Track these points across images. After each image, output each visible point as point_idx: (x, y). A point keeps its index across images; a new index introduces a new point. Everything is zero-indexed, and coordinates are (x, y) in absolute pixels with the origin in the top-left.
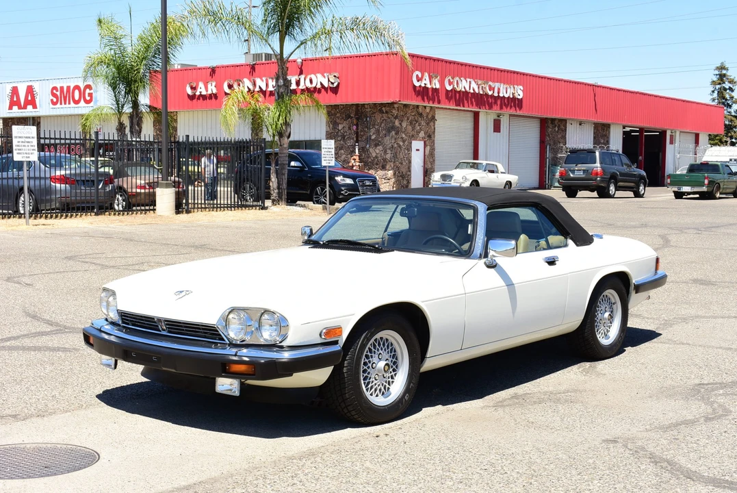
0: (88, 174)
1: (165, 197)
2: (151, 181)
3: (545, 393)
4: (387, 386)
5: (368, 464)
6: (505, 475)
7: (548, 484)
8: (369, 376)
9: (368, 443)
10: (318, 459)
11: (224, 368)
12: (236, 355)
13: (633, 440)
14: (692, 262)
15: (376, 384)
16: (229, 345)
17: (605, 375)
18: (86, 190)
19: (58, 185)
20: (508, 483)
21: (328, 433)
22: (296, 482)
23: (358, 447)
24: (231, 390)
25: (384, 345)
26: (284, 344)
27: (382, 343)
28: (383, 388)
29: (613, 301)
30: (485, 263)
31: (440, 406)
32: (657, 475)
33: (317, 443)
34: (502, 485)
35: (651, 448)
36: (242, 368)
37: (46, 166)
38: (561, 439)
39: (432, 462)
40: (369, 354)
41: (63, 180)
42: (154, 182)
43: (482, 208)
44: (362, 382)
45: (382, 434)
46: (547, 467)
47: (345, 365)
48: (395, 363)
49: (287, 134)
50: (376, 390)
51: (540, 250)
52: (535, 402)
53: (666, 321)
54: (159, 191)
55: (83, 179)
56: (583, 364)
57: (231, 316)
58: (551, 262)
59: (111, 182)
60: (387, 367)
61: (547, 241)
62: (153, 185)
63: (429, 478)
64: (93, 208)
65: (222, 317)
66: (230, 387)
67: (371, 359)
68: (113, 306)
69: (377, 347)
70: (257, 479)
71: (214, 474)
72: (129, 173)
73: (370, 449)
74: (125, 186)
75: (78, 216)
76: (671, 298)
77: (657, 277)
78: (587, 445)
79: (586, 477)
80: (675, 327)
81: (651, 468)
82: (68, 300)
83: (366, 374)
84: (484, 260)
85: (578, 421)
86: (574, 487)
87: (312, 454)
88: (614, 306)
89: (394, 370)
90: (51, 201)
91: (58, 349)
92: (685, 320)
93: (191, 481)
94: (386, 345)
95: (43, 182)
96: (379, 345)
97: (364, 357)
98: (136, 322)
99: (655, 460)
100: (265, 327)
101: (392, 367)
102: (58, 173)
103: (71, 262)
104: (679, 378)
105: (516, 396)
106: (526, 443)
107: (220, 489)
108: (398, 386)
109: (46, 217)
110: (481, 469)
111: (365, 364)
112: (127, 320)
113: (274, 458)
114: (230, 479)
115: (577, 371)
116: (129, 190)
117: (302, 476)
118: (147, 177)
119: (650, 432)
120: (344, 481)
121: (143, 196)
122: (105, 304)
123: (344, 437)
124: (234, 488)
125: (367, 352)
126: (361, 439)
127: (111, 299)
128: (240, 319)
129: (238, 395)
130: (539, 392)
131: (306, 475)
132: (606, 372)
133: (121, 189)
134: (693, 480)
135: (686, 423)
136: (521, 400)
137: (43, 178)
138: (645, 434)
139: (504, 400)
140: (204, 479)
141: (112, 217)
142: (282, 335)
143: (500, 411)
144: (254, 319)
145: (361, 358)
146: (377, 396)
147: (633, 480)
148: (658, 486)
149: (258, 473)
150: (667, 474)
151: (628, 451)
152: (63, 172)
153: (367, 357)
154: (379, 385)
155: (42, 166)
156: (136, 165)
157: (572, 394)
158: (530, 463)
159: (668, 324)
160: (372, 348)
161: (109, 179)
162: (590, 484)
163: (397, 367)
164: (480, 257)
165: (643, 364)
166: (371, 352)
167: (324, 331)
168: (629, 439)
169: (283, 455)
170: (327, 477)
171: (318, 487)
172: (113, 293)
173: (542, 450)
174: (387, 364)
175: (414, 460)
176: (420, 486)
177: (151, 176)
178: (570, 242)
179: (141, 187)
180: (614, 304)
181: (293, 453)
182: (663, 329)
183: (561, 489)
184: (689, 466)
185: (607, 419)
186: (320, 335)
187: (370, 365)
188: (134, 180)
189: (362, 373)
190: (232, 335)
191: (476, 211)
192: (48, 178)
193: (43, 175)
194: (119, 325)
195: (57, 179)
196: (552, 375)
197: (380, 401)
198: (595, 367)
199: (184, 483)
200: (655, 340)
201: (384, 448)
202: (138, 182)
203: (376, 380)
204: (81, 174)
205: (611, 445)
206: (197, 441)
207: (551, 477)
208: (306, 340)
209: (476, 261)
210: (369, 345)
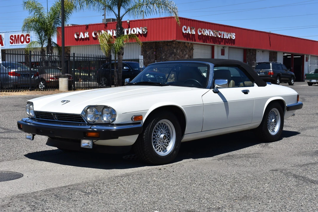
0: (26, 71)
1: (63, 82)
2: (57, 75)
3: (243, 155)
4: (165, 147)
5: (155, 179)
6: (222, 182)
7: (243, 185)
8: (156, 141)
9: (155, 172)
10: (130, 177)
11: (85, 135)
12: (90, 128)
13: (285, 170)
14: (316, 107)
15: (159, 146)
16: (87, 124)
17: (272, 147)
18: (25, 79)
19: (11, 76)
20: (223, 185)
21: (136, 168)
22: (118, 184)
23: (151, 173)
24: (88, 146)
25: (163, 127)
26: (114, 123)
27: (162, 126)
28: (163, 148)
29: (276, 114)
30: (213, 91)
31: (192, 159)
32: (297, 182)
33: (130, 171)
34: (220, 186)
35: (294, 172)
36: (93, 134)
37: (6, 68)
38: (250, 170)
39: (186, 178)
40: (156, 130)
41: (14, 74)
42: (58, 76)
43: (211, 65)
44: (153, 144)
45: (162, 169)
46: (242, 179)
47: (144, 135)
48: (169, 136)
49: (122, 53)
50: (159, 148)
51: (240, 87)
52: (238, 158)
53: (303, 128)
54: (60, 80)
55: (24, 73)
56: (262, 144)
57: (88, 110)
58: (246, 92)
59: (38, 75)
60: (165, 137)
61: (244, 83)
62: (57, 77)
63: (184, 183)
64: (29, 87)
65: (84, 110)
66: (87, 145)
67: (157, 133)
68: (32, 110)
69: (160, 127)
70: (100, 184)
71: (78, 182)
72: (46, 72)
73: (156, 174)
74: (44, 78)
75: (22, 91)
76: (305, 120)
77: (297, 104)
78: (262, 172)
79: (262, 183)
80: (307, 130)
81: (293, 179)
82: (14, 121)
83: (155, 140)
84: (212, 90)
85: (259, 164)
86: (256, 186)
87: (127, 175)
88: (277, 117)
89: (168, 139)
90: (8, 84)
91: (7, 138)
92: (312, 128)
93: (67, 184)
94: (164, 127)
95: (4, 75)
96: (161, 126)
97: (153, 132)
98: (43, 116)
99: (295, 176)
100: (105, 115)
101: (167, 138)
102: (12, 71)
103: (17, 107)
104: (309, 149)
105: (229, 156)
106: (233, 171)
107: (81, 187)
108: (170, 147)
109: (6, 91)
110: (210, 180)
111: (154, 135)
112: (39, 116)
113: (109, 177)
114: (86, 184)
115: (259, 146)
116: (46, 80)
117: (122, 183)
118: (55, 74)
119: (294, 167)
120: (142, 184)
121: (53, 83)
122: (28, 110)
123: (143, 169)
124: (88, 187)
125: (155, 129)
126: (152, 170)
127: (31, 106)
128: (92, 111)
129: (92, 148)
130: (240, 154)
131: (125, 182)
132: (273, 146)
133: (42, 80)
134: (314, 183)
135: (312, 164)
136: (231, 157)
137: (4, 73)
138: (291, 168)
139: (223, 157)
140: (74, 184)
141: (38, 92)
142: (113, 119)
143: (221, 161)
144: (99, 111)
145: (152, 132)
146: (160, 151)
147: (285, 184)
148: (297, 185)
149: (100, 182)
150: (302, 182)
151: (282, 174)
152: (14, 70)
153: (155, 132)
154: (161, 146)
155: (4, 67)
156: (50, 68)
157: (256, 155)
158: (234, 178)
159: (304, 129)
160: (158, 128)
161: (37, 74)
162: (264, 185)
163: (170, 138)
164: (211, 88)
165: (291, 143)
166: (157, 130)
167: (134, 117)
168: (283, 169)
169: (113, 175)
170: (134, 183)
171: (129, 186)
172: (32, 104)
173: (240, 173)
174: (164, 136)
175: (177, 177)
176: (179, 186)
177: (57, 74)
178: (255, 84)
179: (52, 78)
180: (277, 115)
181: (118, 175)
182: (301, 131)
183: (249, 187)
184: (313, 178)
185: (273, 163)
186: (132, 119)
187: (157, 136)
188: (48, 75)
189: (152, 140)
190: (89, 119)
191: (208, 67)
192: (7, 73)
193: (4, 72)
194: (35, 119)
195: (11, 73)
196: (247, 148)
197: (162, 154)
198: (268, 145)
199: (63, 185)
200: (297, 135)
201: (163, 173)
202: (51, 76)
203: (160, 143)
204: (23, 71)
205: (275, 172)
206: (71, 170)
207: (244, 183)
208: (124, 121)
209: (209, 90)
210: (156, 126)
